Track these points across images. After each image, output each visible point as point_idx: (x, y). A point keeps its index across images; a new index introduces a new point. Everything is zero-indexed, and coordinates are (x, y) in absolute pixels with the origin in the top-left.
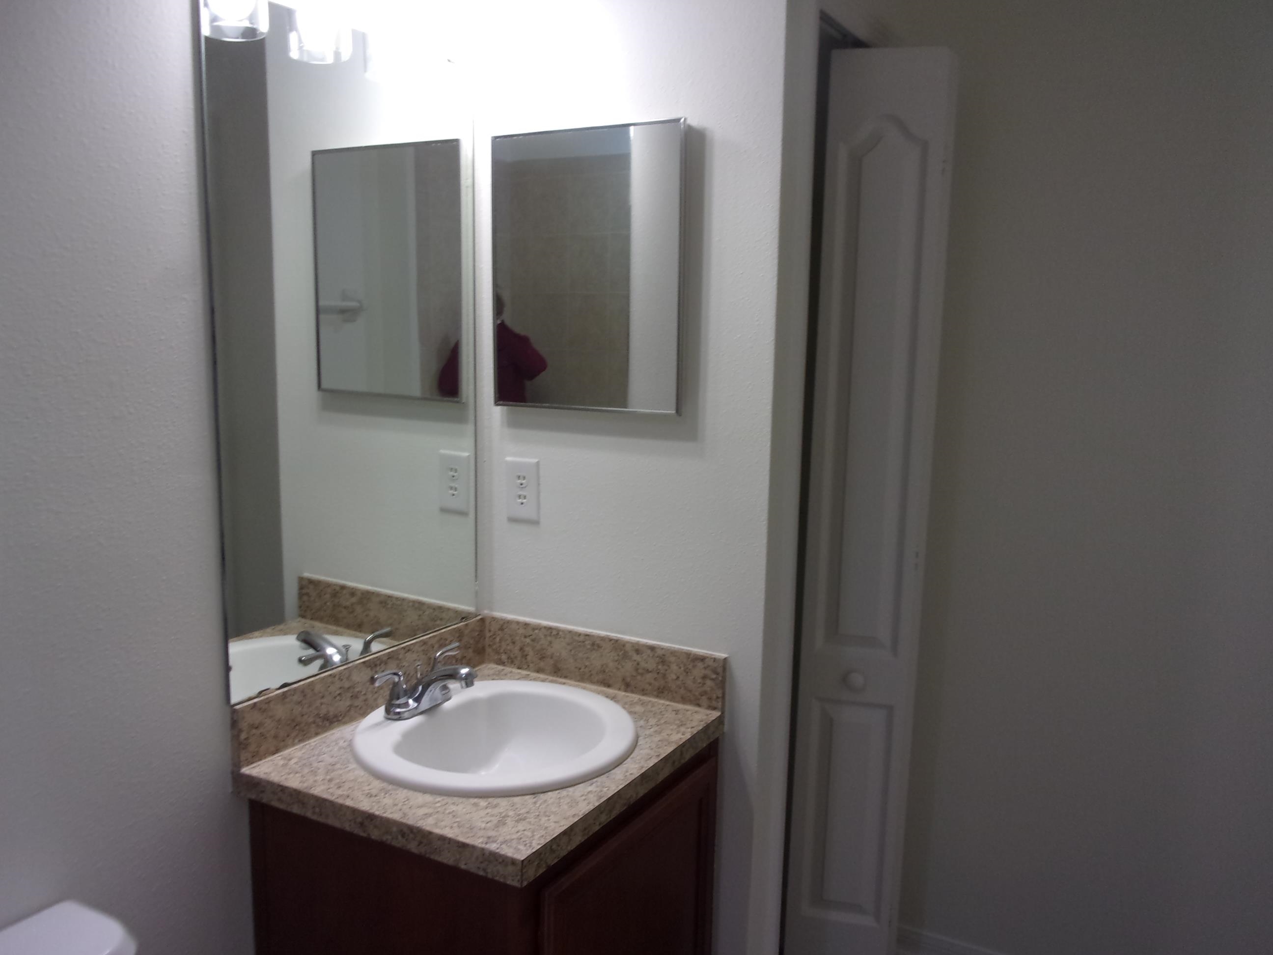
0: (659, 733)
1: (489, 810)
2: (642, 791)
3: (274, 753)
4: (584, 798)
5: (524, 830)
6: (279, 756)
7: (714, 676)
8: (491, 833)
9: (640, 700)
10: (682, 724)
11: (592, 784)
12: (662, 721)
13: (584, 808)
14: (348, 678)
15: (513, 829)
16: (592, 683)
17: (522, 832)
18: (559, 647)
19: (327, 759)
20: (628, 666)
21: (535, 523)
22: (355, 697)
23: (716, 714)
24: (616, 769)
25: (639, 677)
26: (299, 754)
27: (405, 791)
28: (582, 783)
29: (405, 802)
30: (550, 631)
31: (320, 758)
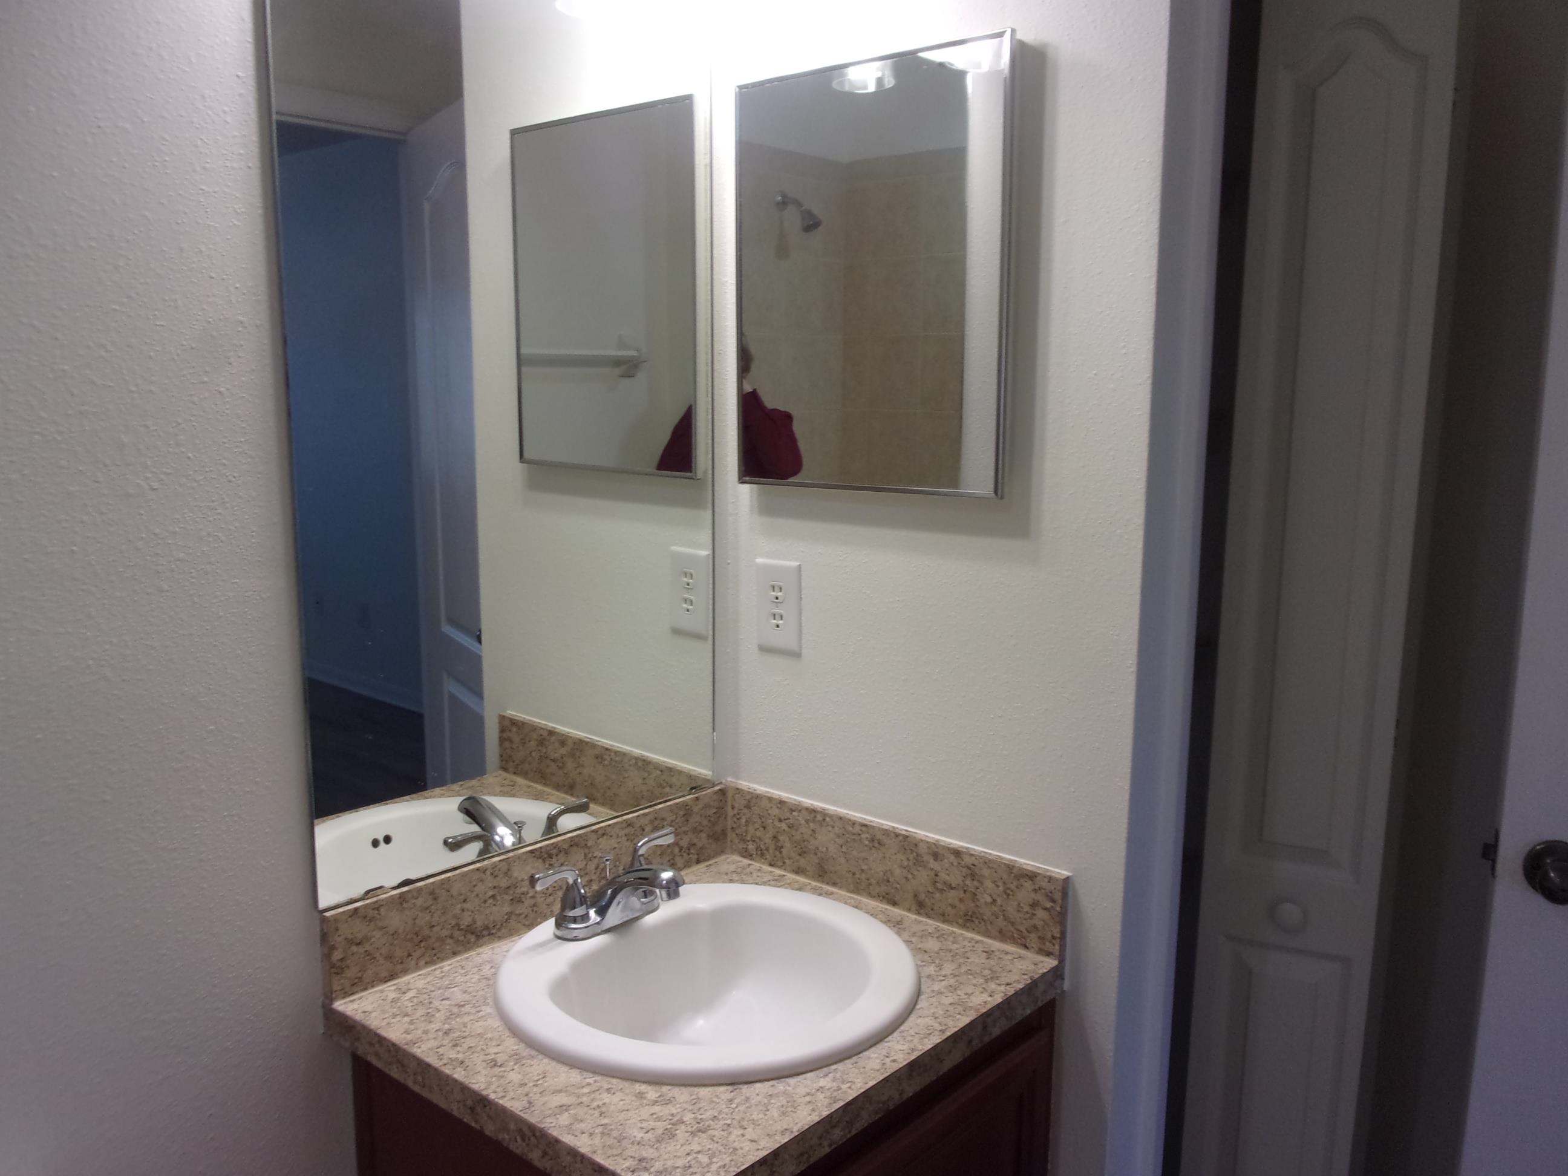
0: (953, 989)
1: (656, 1109)
2: (910, 1089)
3: (386, 980)
4: (808, 1099)
5: (699, 1152)
6: (394, 985)
7: (1049, 905)
8: (648, 1153)
9: (937, 929)
10: (994, 978)
11: (826, 1075)
12: (963, 969)
13: (805, 1118)
14: (507, 873)
15: (684, 1147)
16: (871, 897)
17: (695, 1155)
18: (825, 840)
19: (457, 995)
20: (923, 877)
21: (796, 655)
22: (517, 900)
23: (1052, 963)
24: (873, 1049)
25: (937, 895)
26: (421, 984)
27: (546, 1061)
28: (811, 1071)
29: (537, 1080)
30: (813, 815)
31: (447, 994)
